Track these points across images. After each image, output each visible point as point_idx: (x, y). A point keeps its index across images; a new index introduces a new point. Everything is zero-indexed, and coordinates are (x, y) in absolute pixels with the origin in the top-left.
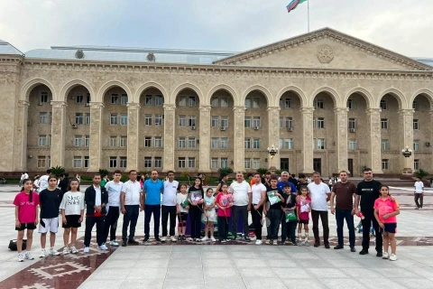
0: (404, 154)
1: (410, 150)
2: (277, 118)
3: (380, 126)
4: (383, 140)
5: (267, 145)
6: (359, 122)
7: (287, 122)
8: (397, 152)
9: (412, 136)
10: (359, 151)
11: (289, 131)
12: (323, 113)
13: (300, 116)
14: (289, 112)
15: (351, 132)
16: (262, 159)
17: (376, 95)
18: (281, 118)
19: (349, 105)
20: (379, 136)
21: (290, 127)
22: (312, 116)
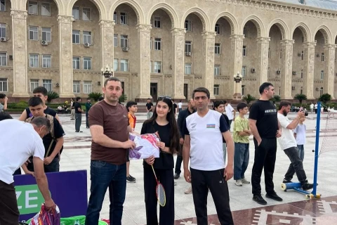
0: (235, 80)
1: (241, 76)
2: (111, 34)
3: (214, 51)
4: (216, 65)
5: (100, 66)
6: (194, 46)
7: (122, 40)
8: (227, 78)
9: (241, 63)
10: (193, 76)
11: (125, 51)
12: (160, 33)
13: (136, 34)
14: (124, 29)
15: (187, 55)
16: (95, 82)
17: (212, 17)
18: (116, 35)
19: (186, 26)
20: (213, 61)
21: (125, 45)
22: (149, 35)
